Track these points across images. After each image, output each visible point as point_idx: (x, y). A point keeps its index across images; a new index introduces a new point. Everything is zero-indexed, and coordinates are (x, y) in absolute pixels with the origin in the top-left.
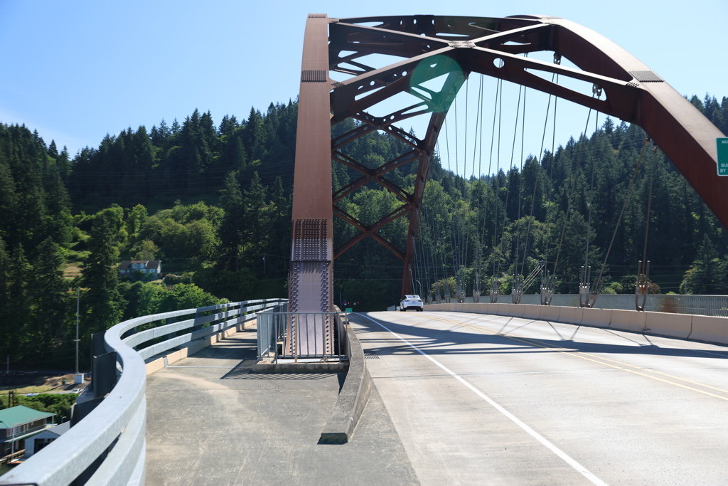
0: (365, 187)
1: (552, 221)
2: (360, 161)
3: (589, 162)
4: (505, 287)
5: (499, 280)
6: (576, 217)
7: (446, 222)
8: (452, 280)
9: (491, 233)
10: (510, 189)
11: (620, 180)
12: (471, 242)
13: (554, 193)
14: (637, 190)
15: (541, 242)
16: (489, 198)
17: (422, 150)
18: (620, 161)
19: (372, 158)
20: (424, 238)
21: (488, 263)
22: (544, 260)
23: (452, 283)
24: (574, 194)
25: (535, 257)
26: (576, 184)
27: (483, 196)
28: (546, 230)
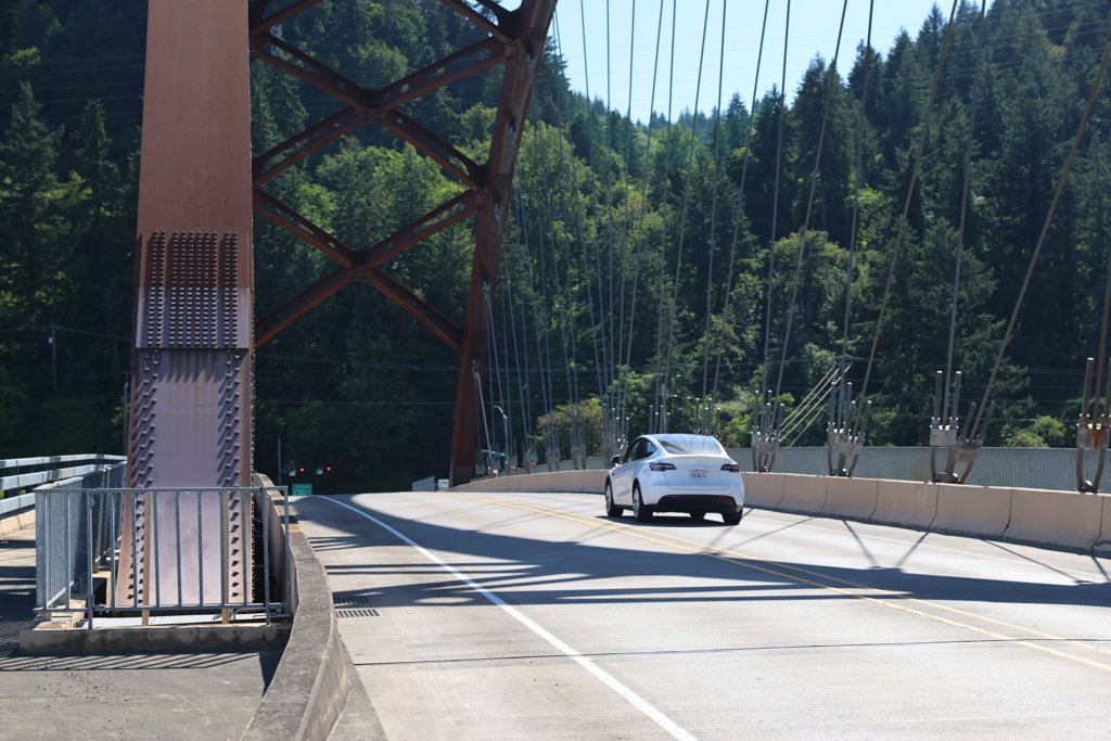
0: (353, 140)
1: (873, 244)
2: (337, 64)
3: (982, 79)
4: (742, 428)
5: (719, 407)
6: (940, 233)
7: (576, 246)
8: (593, 407)
9: (702, 278)
10: (757, 153)
11: (1068, 131)
12: (650, 300)
13: (882, 165)
15: (842, 302)
16: (701, 178)
17: (513, 38)
18: (1066, 76)
19: (372, 54)
20: (517, 286)
21: (695, 359)
22: (849, 352)
23: (596, 416)
24: (937, 168)
25: (825, 344)
26: (944, 142)
27: (684, 171)
28: (856, 271)
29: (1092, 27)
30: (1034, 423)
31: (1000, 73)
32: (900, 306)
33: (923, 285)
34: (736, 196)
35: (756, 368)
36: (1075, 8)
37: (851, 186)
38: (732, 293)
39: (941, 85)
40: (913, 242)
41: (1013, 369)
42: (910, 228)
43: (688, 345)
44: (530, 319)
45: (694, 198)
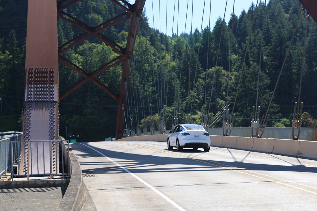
0: (87, 41)
1: (236, 70)
2: (82, 20)
3: (266, 23)
4: (199, 122)
5: (192, 116)
6: (255, 67)
7: (151, 71)
8: (157, 117)
9: (187, 80)
10: (203, 45)
11: (289, 39)
12: (173, 86)
13: (238, 48)
14: (302, 46)
15: (227, 87)
16: (187, 52)
17: (133, 12)
18: (290, 23)
19: (92, 17)
20: (135, 83)
21: (185, 103)
22: (229, 101)
23: (158, 119)
24: (253, 49)
25: (222, 98)
26: (255, 41)
27: (182, 50)
28: (231, 78)
29: (297, 9)
30: (281, 120)
31: (271, 22)
32: (243, 88)
33: (250, 82)
34: (196, 57)
35: (203, 105)
36: (292, 3)
37: (229, 54)
38: (196, 84)
39: (254, 25)
40: (247, 69)
41: (275, 105)
42: (246, 66)
43: (183, 99)
44: (138, 92)
45: (185, 57)
